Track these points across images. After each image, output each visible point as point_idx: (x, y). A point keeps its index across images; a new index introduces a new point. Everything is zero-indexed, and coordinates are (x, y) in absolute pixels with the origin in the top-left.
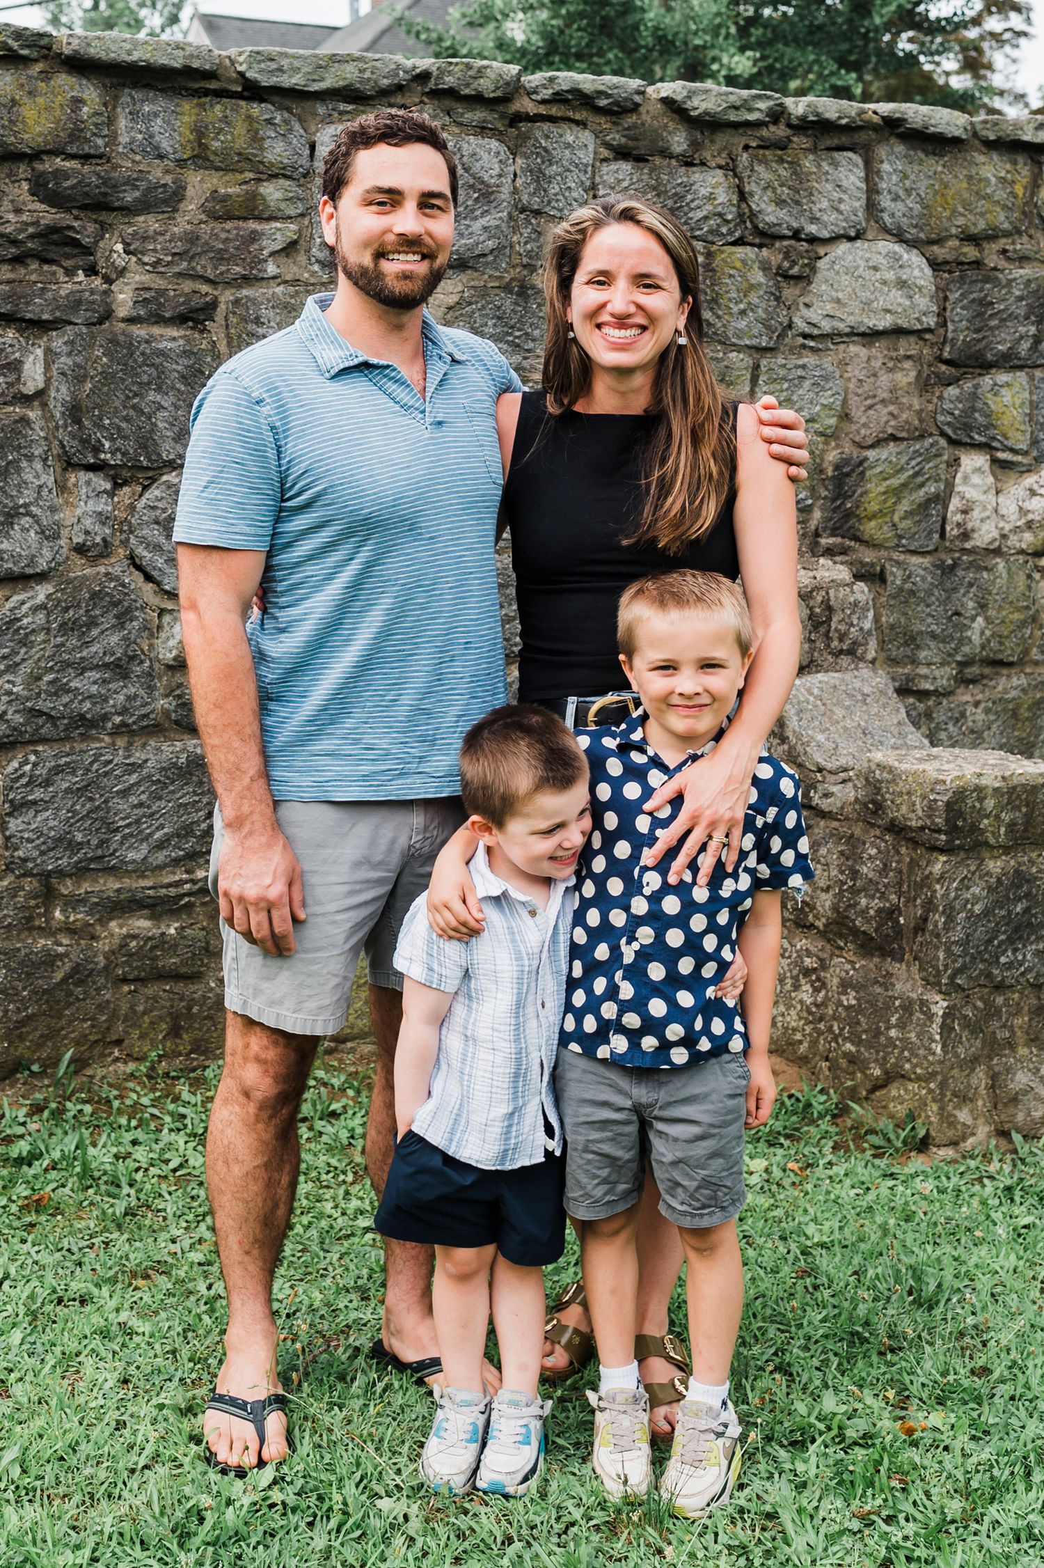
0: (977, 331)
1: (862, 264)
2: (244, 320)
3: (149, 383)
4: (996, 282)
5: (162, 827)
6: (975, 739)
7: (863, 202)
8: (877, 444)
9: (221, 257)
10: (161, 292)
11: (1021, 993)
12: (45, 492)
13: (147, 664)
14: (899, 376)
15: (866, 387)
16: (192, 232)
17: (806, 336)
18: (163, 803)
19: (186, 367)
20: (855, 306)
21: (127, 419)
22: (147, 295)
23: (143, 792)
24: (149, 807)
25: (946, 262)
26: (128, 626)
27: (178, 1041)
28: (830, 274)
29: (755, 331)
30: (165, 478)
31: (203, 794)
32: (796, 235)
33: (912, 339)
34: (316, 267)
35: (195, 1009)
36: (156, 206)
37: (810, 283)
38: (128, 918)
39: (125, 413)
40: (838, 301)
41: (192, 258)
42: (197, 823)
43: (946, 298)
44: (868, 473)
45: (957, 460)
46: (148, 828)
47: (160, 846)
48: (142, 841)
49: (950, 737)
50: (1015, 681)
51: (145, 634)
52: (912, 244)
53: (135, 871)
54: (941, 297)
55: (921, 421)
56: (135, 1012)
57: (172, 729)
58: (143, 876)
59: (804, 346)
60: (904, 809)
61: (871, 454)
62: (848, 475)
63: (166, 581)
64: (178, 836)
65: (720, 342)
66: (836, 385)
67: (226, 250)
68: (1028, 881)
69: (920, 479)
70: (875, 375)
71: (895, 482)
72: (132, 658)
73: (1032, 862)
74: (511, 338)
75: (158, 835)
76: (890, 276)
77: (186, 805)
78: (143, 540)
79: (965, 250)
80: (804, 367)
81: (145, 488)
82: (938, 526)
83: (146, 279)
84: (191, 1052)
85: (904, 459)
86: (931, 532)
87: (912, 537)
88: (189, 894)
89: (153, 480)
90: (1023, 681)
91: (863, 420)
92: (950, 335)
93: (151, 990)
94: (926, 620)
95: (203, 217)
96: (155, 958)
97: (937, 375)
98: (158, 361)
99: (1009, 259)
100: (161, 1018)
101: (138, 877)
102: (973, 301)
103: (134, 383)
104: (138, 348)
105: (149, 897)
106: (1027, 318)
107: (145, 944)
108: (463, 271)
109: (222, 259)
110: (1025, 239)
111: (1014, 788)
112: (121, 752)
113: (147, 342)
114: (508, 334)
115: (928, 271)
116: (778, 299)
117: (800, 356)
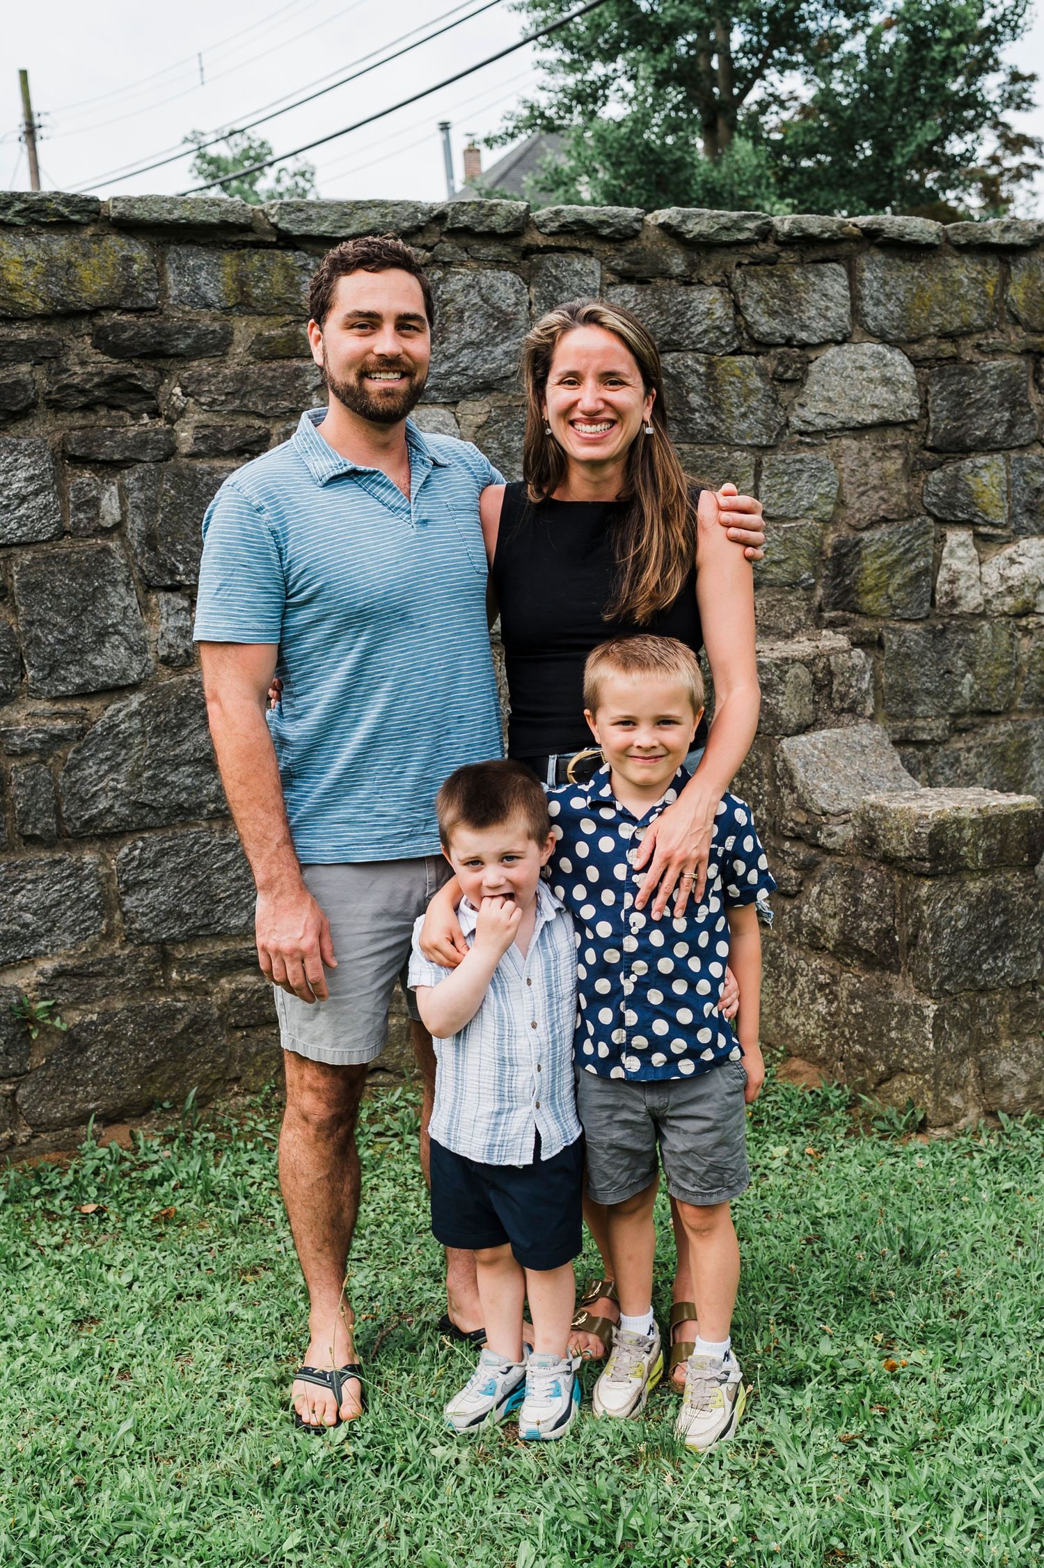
0: (956, 420)
1: (850, 364)
4: (971, 374)
6: (969, 779)
7: (848, 308)
8: (871, 525)
9: (269, 394)
10: (219, 429)
11: (1002, 994)
12: (130, 613)
14: (887, 464)
15: (858, 475)
16: (242, 373)
17: (802, 433)
20: (845, 403)
22: (206, 432)
23: (240, 868)
25: (926, 359)
28: (821, 376)
29: (756, 432)
32: (789, 342)
33: (898, 430)
36: (206, 351)
37: (803, 385)
38: (238, 975)
39: (194, 538)
40: (829, 400)
41: (244, 396)
43: (927, 392)
44: (864, 552)
45: (943, 536)
49: (947, 780)
50: (1002, 728)
52: (894, 344)
54: (923, 390)
55: (909, 503)
58: (246, 939)
59: (800, 442)
60: (894, 841)
61: (866, 535)
62: (846, 555)
65: (725, 444)
66: (831, 476)
67: (274, 387)
68: (1004, 898)
69: (911, 555)
70: (866, 465)
71: (888, 559)
73: (1008, 882)
76: (876, 374)
79: (943, 346)
80: (801, 461)
82: (928, 596)
83: (203, 417)
85: (895, 538)
86: (922, 602)
87: (905, 608)
90: (1010, 727)
91: (857, 505)
92: (932, 425)
94: (922, 679)
95: (251, 358)
97: (922, 461)
99: (983, 353)
100: (271, 1057)
101: (242, 939)
102: (952, 392)
104: (201, 479)
106: (1001, 405)
108: (489, 393)
109: (271, 395)
110: (997, 333)
111: (989, 818)
112: (217, 835)
113: (210, 474)
115: (910, 368)
116: (775, 401)
117: (798, 452)
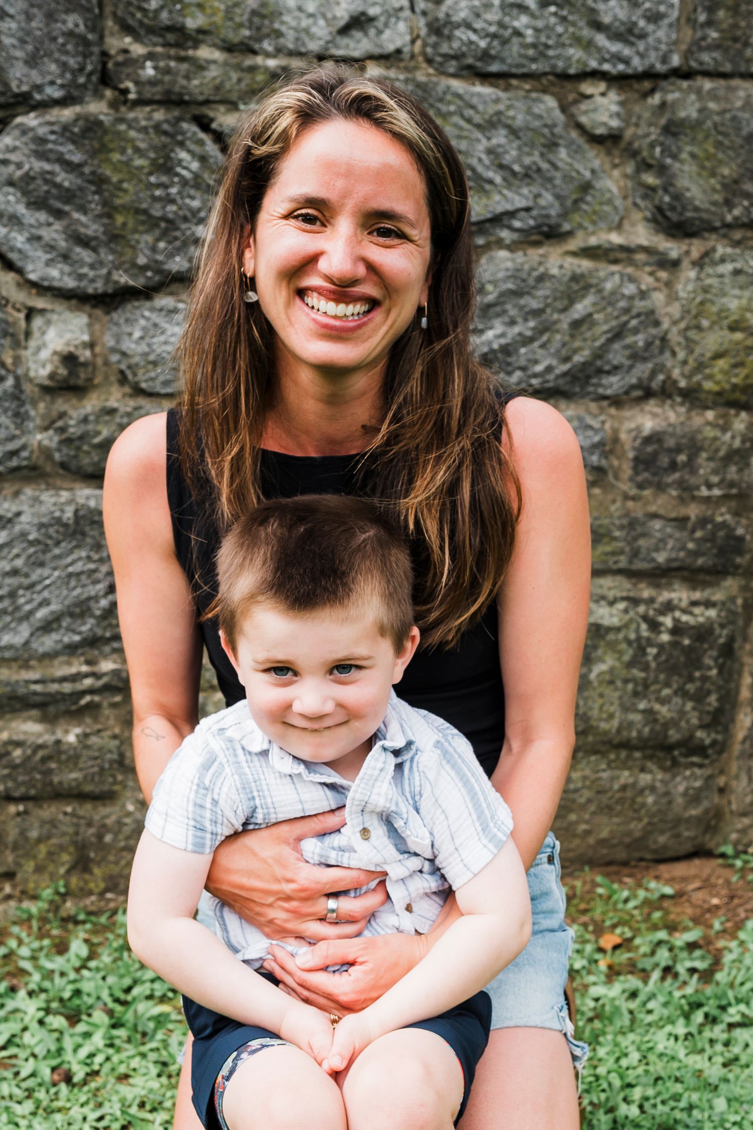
5: (45, 603)
13: (10, 382)
18: (46, 572)
23: (18, 556)
24: (27, 576)
27: (87, 877)
30: (19, 120)
35: (108, 838)
38: (10, 720)
42: (96, 598)
46: (28, 602)
47: (47, 627)
48: (21, 620)
51: (7, 342)
53: (15, 659)
56: (26, 839)
57: (57, 474)
58: (26, 666)
63: (30, 267)
64: (72, 615)
75: (41, 614)
77: (78, 575)
84: (107, 890)
88: (91, 691)
89: (4, 122)
93: (48, 811)
96: (49, 772)
100: (62, 848)
101: (20, 667)
105: (35, 693)
107: (35, 752)
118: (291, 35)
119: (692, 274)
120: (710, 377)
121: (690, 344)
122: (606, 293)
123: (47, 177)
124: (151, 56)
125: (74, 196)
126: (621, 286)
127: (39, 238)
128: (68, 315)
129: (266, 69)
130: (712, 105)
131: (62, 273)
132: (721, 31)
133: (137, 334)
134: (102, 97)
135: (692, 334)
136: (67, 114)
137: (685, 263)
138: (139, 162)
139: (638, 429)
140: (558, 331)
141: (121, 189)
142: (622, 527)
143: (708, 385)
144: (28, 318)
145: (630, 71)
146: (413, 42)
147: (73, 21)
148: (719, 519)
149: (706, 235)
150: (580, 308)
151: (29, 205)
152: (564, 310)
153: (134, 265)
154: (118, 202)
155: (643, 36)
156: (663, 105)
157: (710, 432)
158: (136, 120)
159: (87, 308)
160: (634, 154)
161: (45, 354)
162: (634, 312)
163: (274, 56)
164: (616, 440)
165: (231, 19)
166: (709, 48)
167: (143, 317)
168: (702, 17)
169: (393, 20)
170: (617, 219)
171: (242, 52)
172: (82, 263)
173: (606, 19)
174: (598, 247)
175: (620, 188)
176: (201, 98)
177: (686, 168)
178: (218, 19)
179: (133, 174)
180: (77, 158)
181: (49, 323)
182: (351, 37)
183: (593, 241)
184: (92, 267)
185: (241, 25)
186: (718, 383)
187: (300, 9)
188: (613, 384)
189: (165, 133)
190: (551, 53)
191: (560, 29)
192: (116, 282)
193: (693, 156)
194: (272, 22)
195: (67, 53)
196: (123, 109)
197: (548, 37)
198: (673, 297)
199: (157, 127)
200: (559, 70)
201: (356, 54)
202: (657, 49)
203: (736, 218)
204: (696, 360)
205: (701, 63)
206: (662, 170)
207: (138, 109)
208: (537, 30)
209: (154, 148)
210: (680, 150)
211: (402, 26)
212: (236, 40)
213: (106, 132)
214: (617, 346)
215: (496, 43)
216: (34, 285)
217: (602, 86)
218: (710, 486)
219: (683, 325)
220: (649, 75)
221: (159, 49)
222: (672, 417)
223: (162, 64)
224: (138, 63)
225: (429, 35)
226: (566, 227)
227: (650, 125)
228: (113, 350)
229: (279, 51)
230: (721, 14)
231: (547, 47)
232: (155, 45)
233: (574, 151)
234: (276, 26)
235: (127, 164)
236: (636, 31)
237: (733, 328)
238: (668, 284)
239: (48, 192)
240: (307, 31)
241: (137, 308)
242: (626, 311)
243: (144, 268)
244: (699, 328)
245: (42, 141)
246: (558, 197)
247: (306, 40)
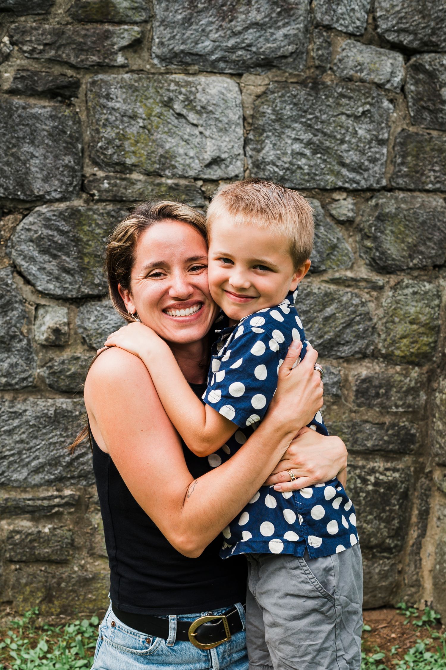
2: (98, 95)
3: (24, 138)
5: (37, 458)
9: (81, 49)
10: (36, 73)
13: (25, 342)
16: (59, 29)
18: (38, 441)
19: (53, 127)
21: (8, 164)
22: (24, 74)
23: (23, 433)
24: (28, 443)
26: (11, 314)
27: (51, 605)
30: (37, 209)
31: (67, 436)
34: (156, 61)
35: (63, 585)
36: (33, 8)
38: (15, 519)
39: (5, 159)
41: (59, 48)
46: (27, 457)
47: (37, 471)
51: (24, 321)
53: (19, 487)
56: (19, 584)
57: (47, 390)
58: (25, 491)
63: (38, 283)
64: (50, 465)
67: (85, 43)
72: (13, 337)
74: (304, 120)
75: (34, 463)
77: (55, 443)
78: (21, 253)
81: (25, 216)
83: (24, 62)
84: (61, 613)
88: (59, 506)
89: (30, 210)
93: (32, 569)
95: (69, 19)
96: (34, 548)
98: (30, 122)
100: (38, 589)
101: (22, 491)
103: (13, 137)
104: (16, 111)
105: (29, 506)
107: (26, 537)
108: (269, 70)
109: (82, 50)
112: (7, 404)
113: (24, 108)
114: (302, 116)
118: (180, 167)
119: (391, 294)
120: (399, 348)
121: (388, 331)
122: (343, 303)
123: (50, 238)
124: (107, 178)
125: (64, 248)
126: (351, 299)
127: (44, 269)
128: (57, 308)
129: (167, 184)
130: (403, 206)
131: (55, 287)
132: (409, 168)
133: (93, 319)
134: (81, 197)
135: (389, 325)
136: (62, 206)
137: (387, 288)
138: (98, 231)
139: (359, 375)
140: (316, 322)
141: (88, 245)
142: (348, 427)
143: (397, 352)
144: (36, 309)
145: (359, 188)
146: (245, 171)
147: (68, 160)
148: (402, 424)
149: (399, 273)
150: (329, 311)
151: (40, 252)
152: (320, 311)
153: (93, 283)
154: (86, 251)
155: (367, 170)
156: (377, 205)
157: (398, 378)
158: (97, 209)
159: (68, 305)
160: (361, 230)
161: (44, 328)
162: (358, 313)
163: (171, 178)
164: (346, 380)
165: (150, 159)
166: (402, 176)
167: (96, 310)
168: (399, 161)
169: (234, 160)
170: (350, 264)
171: (154, 175)
172: (65, 282)
173: (348, 161)
174: (340, 278)
175: (352, 248)
176: (132, 199)
177: (389, 238)
178: (143, 159)
179: (95, 237)
180: (66, 228)
181: (47, 312)
182: (212, 169)
183: (337, 275)
184: (71, 284)
185: (155, 162)
186: (403, 351)
187: (186, 154)
188: (346, 351)
189: (113, 216)
190: (317, 178)
191: (322, 166)
192: (83, 292)
193: (392, 232)
194: (171, 161)
195: (64, 175)
196: (91, 204)
197: (316, 170)
198: (379, 305)
199: (108, 213)
200: (321, 187)
201: (214, 177)
202: (374, 176)
203: (415, 265)
204: (391, 339)
205: (398, 184)
206: (375, 239)
207: (99, 204)
208: (310, 166)
209: (106, 224)
210: (385, 229)
211: (239, 163)
212: (152, 170)
213: (82, 215)
214: (348, 331)
215: (288, 173)
216: (40, 292)
217: (344, 195)
218: (397, 407)
219: (384, 320)
220: (370, 189)
221: (112, 174)
222: (377, 369)
223: (112, 182)
224: (100, 181)
225: (253, 168)
226: (323, 267)
227: (369, 216)
228: (80, 327)
229: (174, 176)
230: (409, 158)
231: (316, 175)
232: (110, 172)
233: (329, 228)
234: (173, 163)
235: (92, 232)
236: (363, 167)
237: (412, 323)
238: (377, 299)
239: (50, 245)
240: (189, 166)
241: (94, 305)
242: (354, 312)
243: (98, 285)
244: (393, 322)
245: (49, 220)
246: (318, 252)
247: (189, 170)
